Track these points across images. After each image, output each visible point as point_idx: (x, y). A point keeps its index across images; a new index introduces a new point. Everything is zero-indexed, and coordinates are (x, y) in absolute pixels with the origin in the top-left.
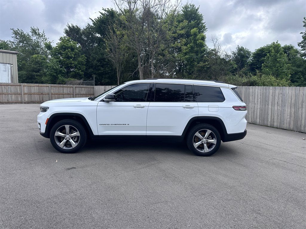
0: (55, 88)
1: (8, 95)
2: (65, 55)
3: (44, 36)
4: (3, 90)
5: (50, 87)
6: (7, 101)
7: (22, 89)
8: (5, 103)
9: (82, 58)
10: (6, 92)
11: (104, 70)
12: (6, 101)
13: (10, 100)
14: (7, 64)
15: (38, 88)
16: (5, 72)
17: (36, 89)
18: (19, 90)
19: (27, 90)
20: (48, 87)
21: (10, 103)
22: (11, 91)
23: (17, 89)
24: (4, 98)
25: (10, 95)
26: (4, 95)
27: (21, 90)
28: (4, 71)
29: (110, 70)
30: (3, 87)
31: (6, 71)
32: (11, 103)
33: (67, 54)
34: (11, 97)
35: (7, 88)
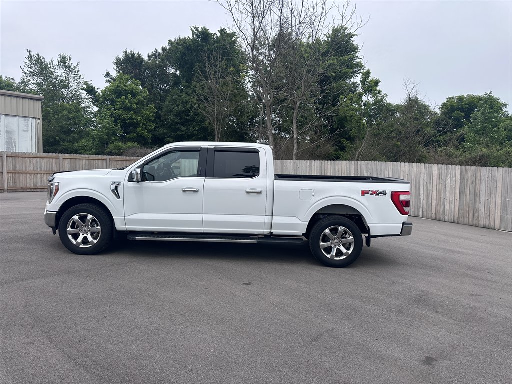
0: (118, 162)
1: (36, 175)
2: (120, 104)
3: (78, 71)
4: (28, 167)
5: (108, 160)
6: (35, 186)
7: (61, 164)
8: (30, 190)
9: (149, 111)
10: (32, 169)
11: (187, 131)
12: (32, 186)
13: (39, 185)
14: (31, 119)
15: (87, 162)
16: (26, 133)
17: (85, 165)
18: (54, 165)
19: (70, 166)
20: (105, 161)
21: (38, 190)
22: (41, 169)
23: (52, 164)
24: (28, 181)
25: (39, 175)
26: (28, 176)
27: (58, 166)
28: (25, 131)
29: (197, 131)
30: (28, 160)
31: (28, 131)
32: (41, 190)
33: (123, 103)
34: (41, 178)
35: (35, 162)
